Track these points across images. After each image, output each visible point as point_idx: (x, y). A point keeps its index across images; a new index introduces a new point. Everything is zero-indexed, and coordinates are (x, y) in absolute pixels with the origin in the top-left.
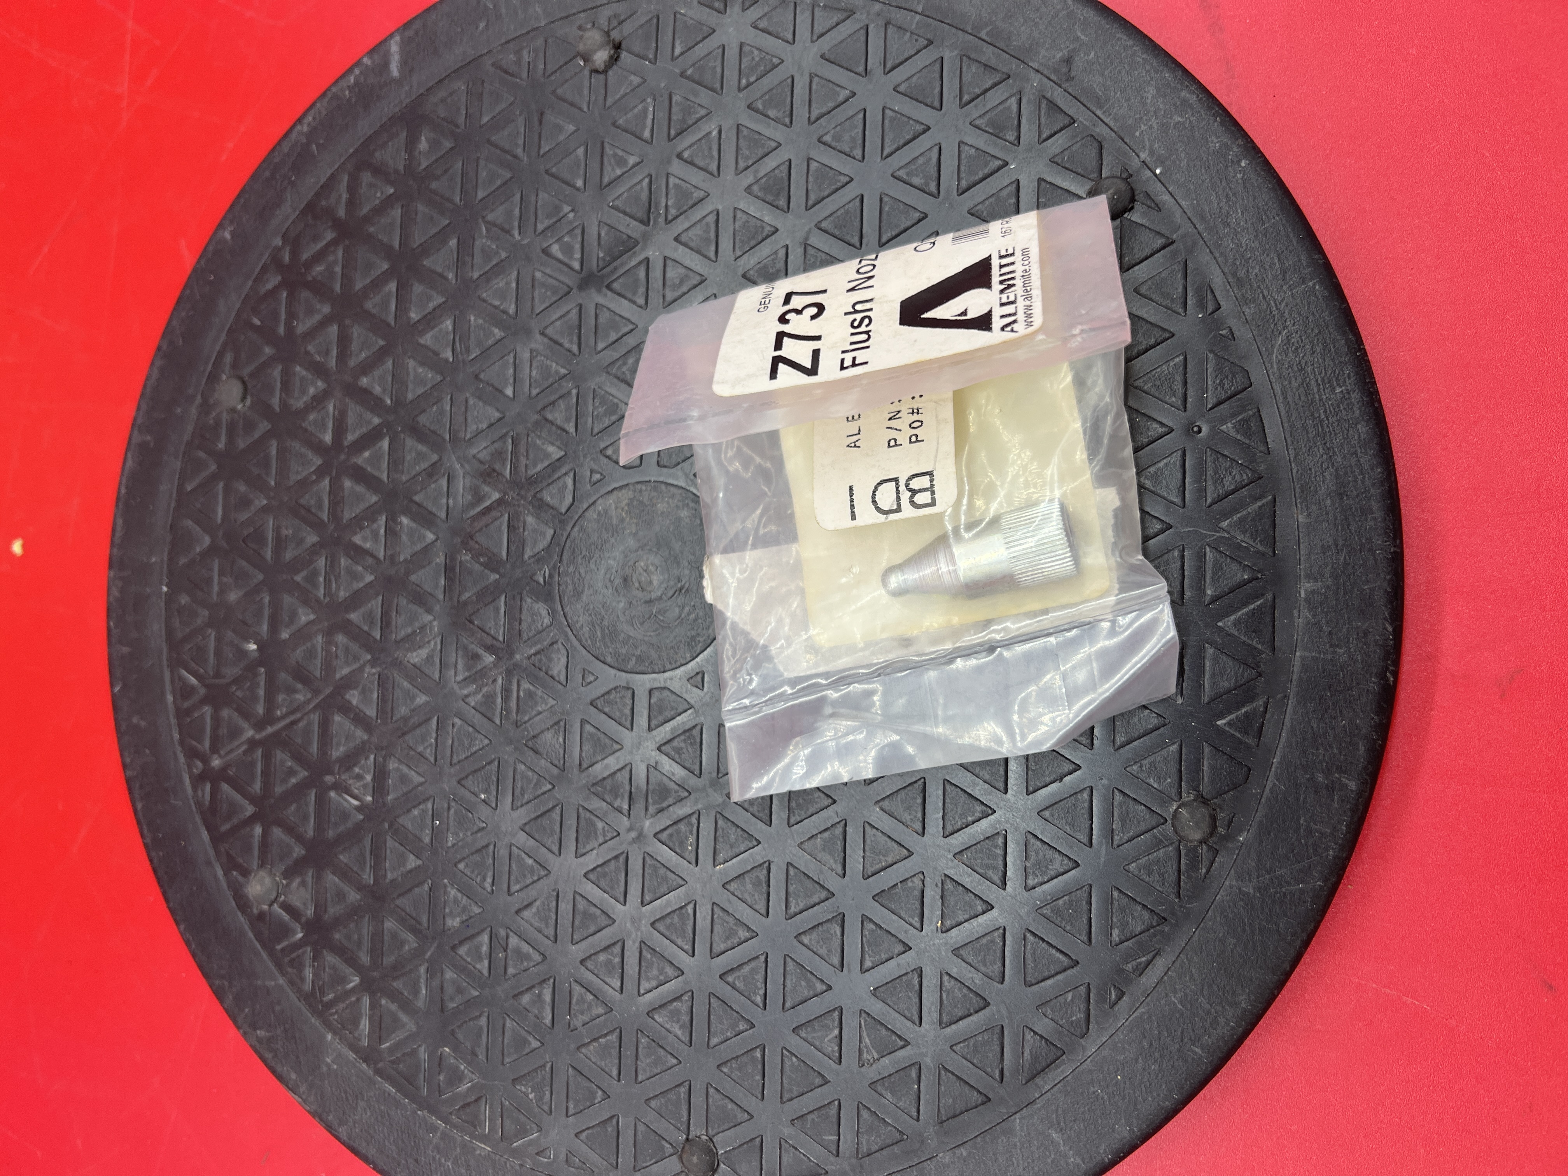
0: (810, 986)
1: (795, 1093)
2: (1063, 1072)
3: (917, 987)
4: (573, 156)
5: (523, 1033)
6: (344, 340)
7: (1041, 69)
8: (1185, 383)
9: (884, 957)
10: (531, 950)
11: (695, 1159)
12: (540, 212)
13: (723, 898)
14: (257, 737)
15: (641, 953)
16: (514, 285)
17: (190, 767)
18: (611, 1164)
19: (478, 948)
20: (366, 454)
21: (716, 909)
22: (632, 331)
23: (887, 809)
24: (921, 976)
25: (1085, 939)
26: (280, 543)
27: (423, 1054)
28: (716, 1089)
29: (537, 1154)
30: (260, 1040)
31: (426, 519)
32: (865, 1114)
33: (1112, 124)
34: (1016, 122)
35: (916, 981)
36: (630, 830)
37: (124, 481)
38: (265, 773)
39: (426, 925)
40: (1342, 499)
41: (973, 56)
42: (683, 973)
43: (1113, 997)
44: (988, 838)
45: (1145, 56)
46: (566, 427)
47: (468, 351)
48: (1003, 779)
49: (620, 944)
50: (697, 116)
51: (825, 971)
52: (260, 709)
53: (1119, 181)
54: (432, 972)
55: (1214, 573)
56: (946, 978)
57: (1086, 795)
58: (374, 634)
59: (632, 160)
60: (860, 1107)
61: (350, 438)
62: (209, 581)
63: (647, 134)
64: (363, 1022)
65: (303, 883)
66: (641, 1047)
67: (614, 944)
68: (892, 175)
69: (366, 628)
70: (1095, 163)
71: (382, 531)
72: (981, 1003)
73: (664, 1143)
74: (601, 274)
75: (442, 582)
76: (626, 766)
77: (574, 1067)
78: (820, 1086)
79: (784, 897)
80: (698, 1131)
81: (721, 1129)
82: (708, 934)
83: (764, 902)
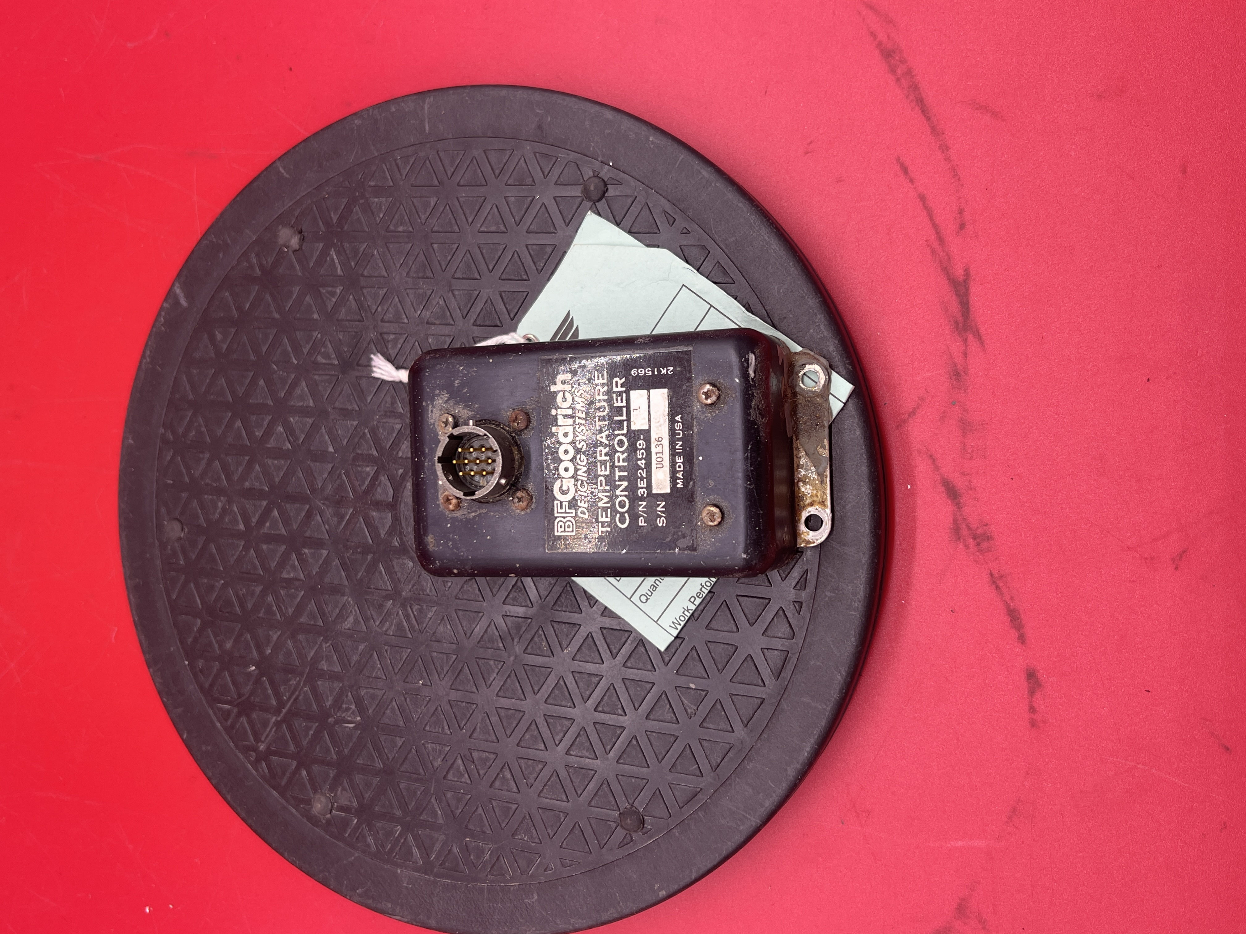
0: (643, 688)
1: (664, 753)
2: (793, 663)
3: (698, 658)
5: (506, 805)
7: (528, 138)
9: (673, 651)
10: (488, 754)
11: (629, 821)
12: (302, 343)
13: (576, 666)
14: (279, 719)
15: (547, 722)
16: (306, 389)
17: (248, 758)
18: (587, 852)
19: (458, 770)
20: (268, 524)
21: (575, 674)
24: (696, 651)
25: (769, 584)
26: (241, 601)
27: (456, 850)
28: (622, 775)
29: (545, 871)
30: (360, 896)
31: (318, 544)
32: (705, 744)
33: (577, 150)
34: (528, 172)
35: (695, 655)
36: (509, 657)
37: (134, 612)
38: (293, 738)
39: (423, 773)
41: (489, 147)
42: (574, 720)
46: (371, 452)
47: (297, 439)
49: (534, 723)
50: (362, 249)
51: (646, 676)
52: (273, 702)
53: (593, 179)
54: (440, 798)
56: (710, 645)
58: (318, 624)
59: (338, 290)
60: (701, 741)
61: (254, 520)
62: (210, 644)
63: (339, 272)
64: (414, 851)
65: (344, 789)
66: (571, 774)
67: (530, 724)
68: (479, 232)
69: (312, 622)
70: (578, 175)
71: (296, 563)
72: (734, 648)
73: (609, 823)
74: (350, 360)
75: (343, 574)
76: (491, 622)
77: (540, 808)
78: (675, 741)
79: (607, 648)
80: (624, 805)
81: (635, 797)
82: (577, 690)
83: (598, 656)
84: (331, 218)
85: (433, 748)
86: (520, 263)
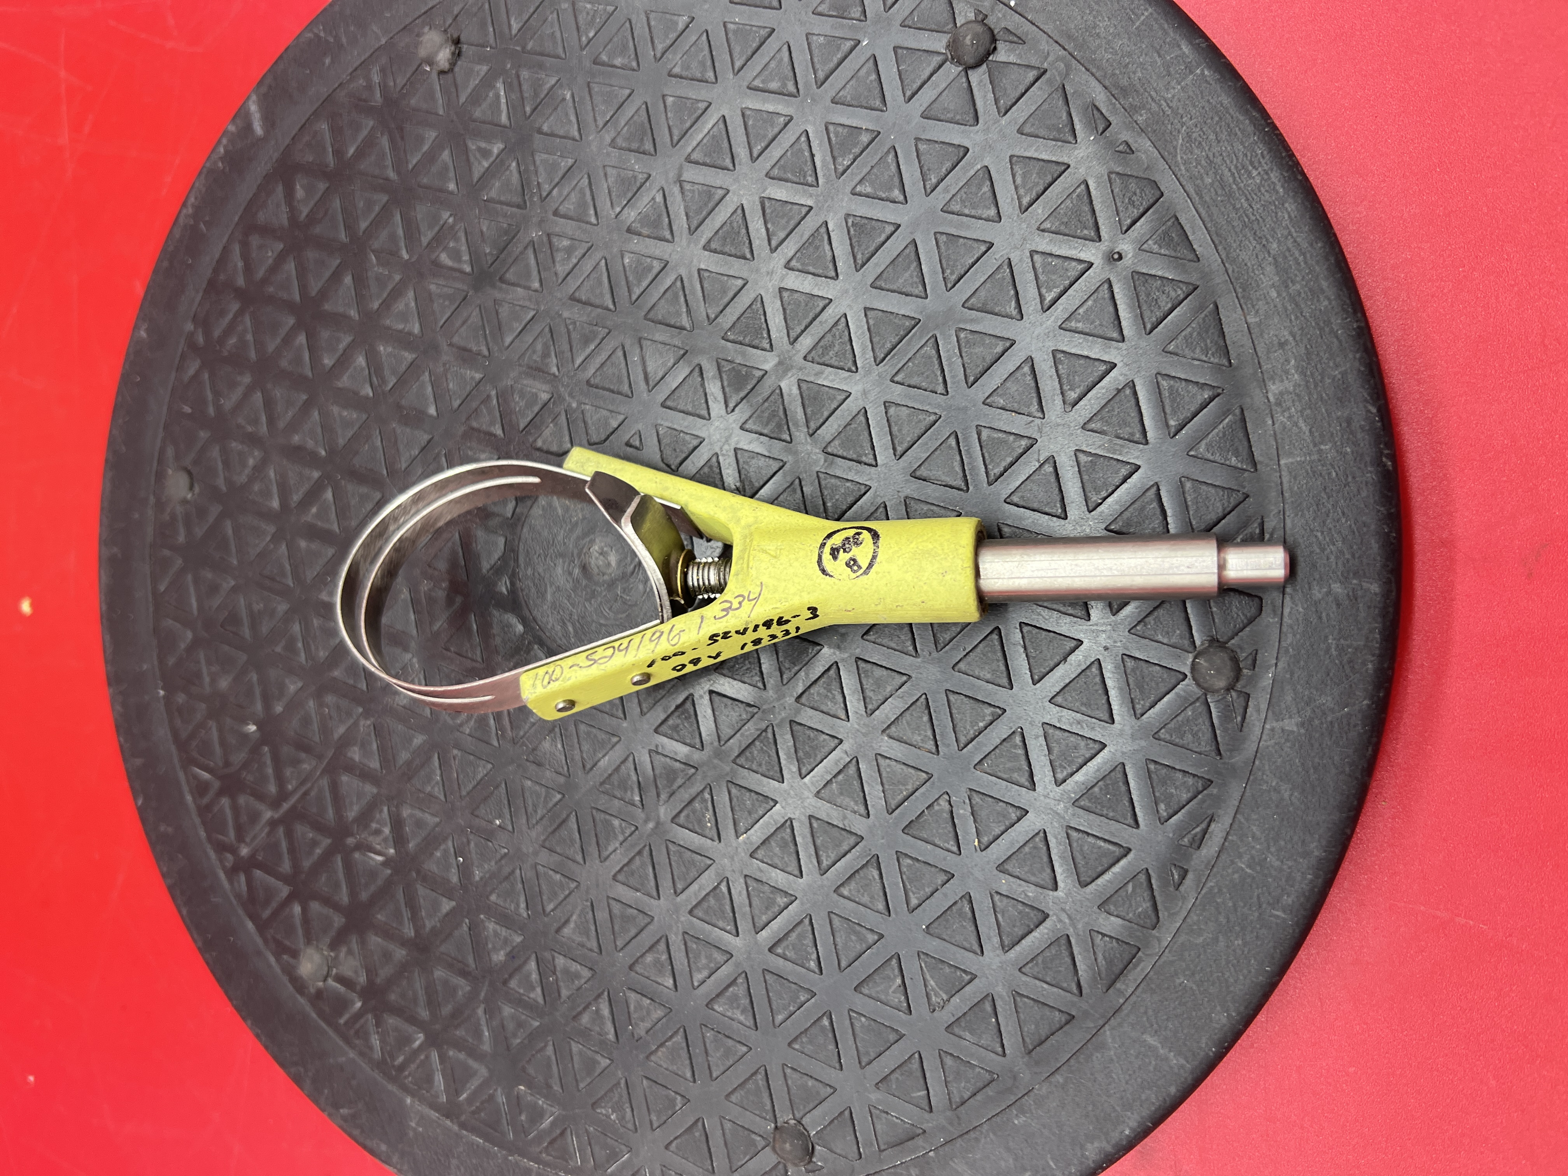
0: (862, 939)
1: (873, 1055)
2: (1142, 970)
3: (970, 915)
4: (440, 162)
5: (589, 1053)
6: (269, 404)
8: (1093, 212)
9: (928, 890)
10: (579, 967)
11: (788, 1146)
12: (421, 226)
13: (753, 868)
14: (276, 816)
15: (685, 944)
16: (413, 304)
17: (222, 862)
18: (707, 1170)
19: (528, 977)
20: (314, 510)
21: (749, 881)
23: (895, 735)
24: (971, 902)
25: (1131, 822)
26: (255, 619)
27: (501, 1098)
28: (792, 1068)
30: (345, 1119)
32: (948, 1061)
35: (967, 909)
36: (646, 821)
38: (292, 851)
39: (473, 965)
40: (1287, 287)
42: (732, 956)
43: (1176, 877)
44: (1004, 740)
46: (492, 429)
47: (384, 381)
48: (1005, 674)
49: (664, 940)
50: (548, 86)
51: (872, 919)
52: (272, 789)
53: (974, 25)
54: (491, 1012)
55: (1173, 401)
56: (997, 898)
57: (1094, 669)
60: (942, 1055)
61: (296, 498)
62: (198, 675)
63: (503, 119)
64: (436, 1078)
65: (350, 952)
66: (708, 1042)
67: (658, 941)
68: (749, 88)
69: (351, 682)
70: (946, 15)
72: (1040, 916)
73: (753, 1136)
74: (492, 269)
75: (413, 617)
76: (628, 756)
77: (647, 1078)
78: (897, 1041)
79: (813, 853)
80: (785, 1117)
81: (807, 1110)
82: (748, 909)
83: (795, 862)
84: (510, 26)
85: (495, 931)
86: (807, 154)
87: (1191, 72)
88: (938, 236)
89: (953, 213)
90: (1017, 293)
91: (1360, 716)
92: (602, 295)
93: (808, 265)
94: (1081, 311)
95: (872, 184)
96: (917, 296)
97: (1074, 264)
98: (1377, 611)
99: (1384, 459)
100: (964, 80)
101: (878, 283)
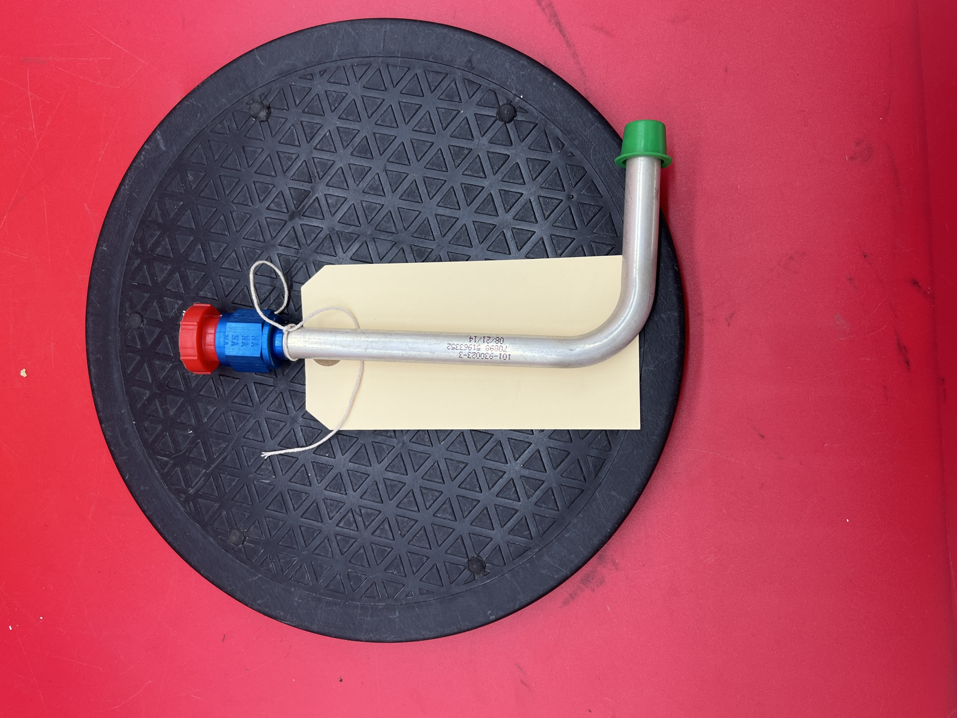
0: (497, 475)
1: (506, 521)
2: (607, 468)
3: (539, 458)
4: (265, 162)
5: (382, 548)
7: (460, 67)
8: (561, 180)
9: (522, 451)
10: (373, 511)
11: (475, 566)
12: (258, 191)
13: (448, 455)
14: (208, 471)
15: (421, 492)
17: (178, 498)
18: (440, 586)
19: (349, 520)
21: (447, 461)
22: (321, 231)
24: (539, 452)
27: (340, 577)
28: (473, 534)
29: (406, 596)
32: (537, 517)
33: (497, 83)
34: (457, 93)
35: (538, 456)
36: (398, 444)
37: (92, 380)
38: (218, 486)
39: (321, 521)
41: (429, 69)
42: (442, 492)
45: (500, 51)
49: (411, 492)
50: (317, 128)
51: (500, 466)
52: (205, 459)
53: (507, 105)
54: (331, 540)
56: (549, 449)
58: (248, 404)
59: (294, 157)
60: (534, 515)
63: (297, 143)
64: (306, 576)
65: (256, 527)
66: (435, 530)
67: (408, 493)
68: (413, 130)
69: (244, 403)
70: (495, 101)
73: (459, 566)
74: (297, 211)
77: (409, 552)
78: (515, 513)
79: (474, 445)
80: (472, 555)
81: (481, 550)
82: (448, 472)
83: (466, 449)
84: (294, 101)
85: (331, 503)
86: (442, 158)
87: (593, 125)
88: (501, 191)
89: (506, 182)
90: (534, 213)
91: (675, 361)
92: (354, 220)
93: (447, 204)
94: (560, 218)
95: (471, 170)
96: (494, 216)
97: (555, 201)
98: (677, 323)
99: (675, 267)
100: (505, 128)
101: (477, 211)
